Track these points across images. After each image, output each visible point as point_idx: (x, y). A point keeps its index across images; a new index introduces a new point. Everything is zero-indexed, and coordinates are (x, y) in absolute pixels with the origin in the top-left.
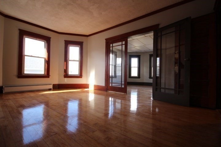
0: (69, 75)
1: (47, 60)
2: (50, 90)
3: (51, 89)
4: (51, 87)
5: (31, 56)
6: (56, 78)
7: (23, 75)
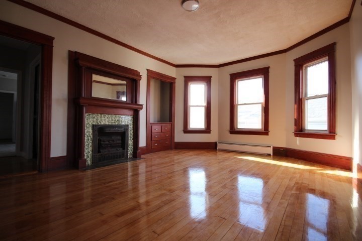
0: (306, 132)
1: (264, 105)
2: (267, 156)
3: (269, 155)
4: (270, 151)
5: (245, 104)
6: (282, 136)
7: (236, 130)
